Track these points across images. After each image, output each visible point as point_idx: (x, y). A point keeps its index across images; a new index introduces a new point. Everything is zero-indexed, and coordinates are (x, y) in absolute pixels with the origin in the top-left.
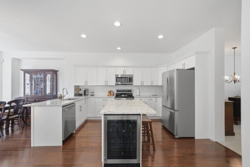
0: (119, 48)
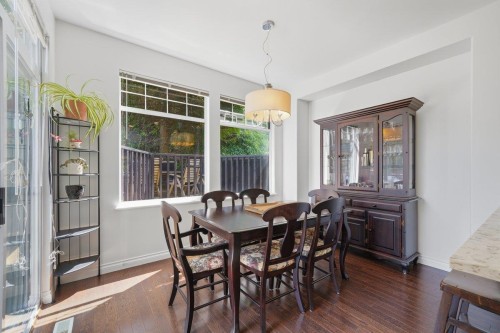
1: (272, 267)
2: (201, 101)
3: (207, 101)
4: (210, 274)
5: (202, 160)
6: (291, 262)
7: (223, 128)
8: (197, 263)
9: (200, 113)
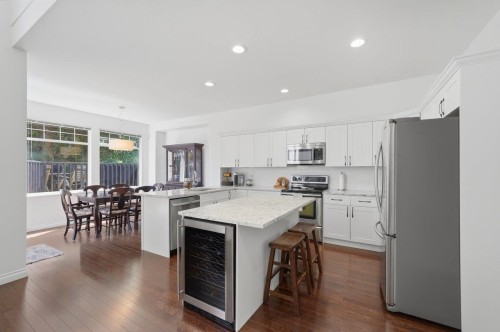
0: (285, 91)
1: (113, 212)
2: (85, 132)
3: (90, 132)
4: (88, 217)
5: (87, 165)
6: (124, 211)
7: (102, 148)
8: (79, 213)
9: (85, 139)
